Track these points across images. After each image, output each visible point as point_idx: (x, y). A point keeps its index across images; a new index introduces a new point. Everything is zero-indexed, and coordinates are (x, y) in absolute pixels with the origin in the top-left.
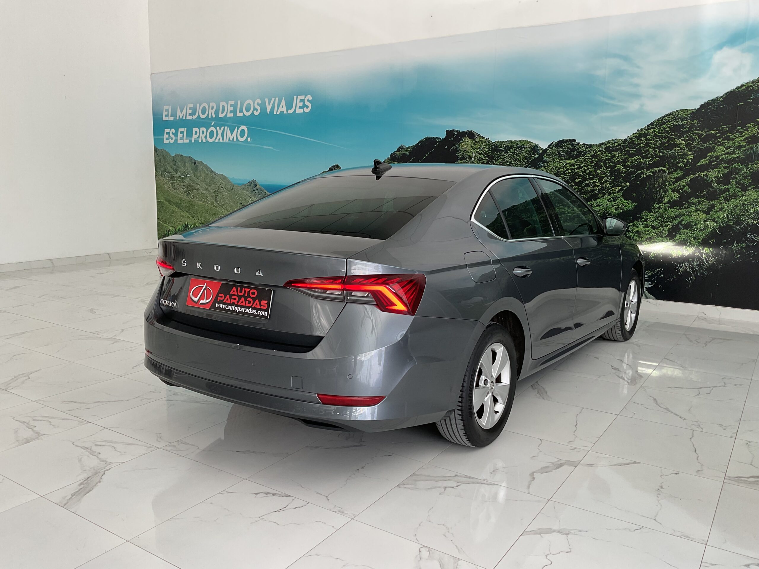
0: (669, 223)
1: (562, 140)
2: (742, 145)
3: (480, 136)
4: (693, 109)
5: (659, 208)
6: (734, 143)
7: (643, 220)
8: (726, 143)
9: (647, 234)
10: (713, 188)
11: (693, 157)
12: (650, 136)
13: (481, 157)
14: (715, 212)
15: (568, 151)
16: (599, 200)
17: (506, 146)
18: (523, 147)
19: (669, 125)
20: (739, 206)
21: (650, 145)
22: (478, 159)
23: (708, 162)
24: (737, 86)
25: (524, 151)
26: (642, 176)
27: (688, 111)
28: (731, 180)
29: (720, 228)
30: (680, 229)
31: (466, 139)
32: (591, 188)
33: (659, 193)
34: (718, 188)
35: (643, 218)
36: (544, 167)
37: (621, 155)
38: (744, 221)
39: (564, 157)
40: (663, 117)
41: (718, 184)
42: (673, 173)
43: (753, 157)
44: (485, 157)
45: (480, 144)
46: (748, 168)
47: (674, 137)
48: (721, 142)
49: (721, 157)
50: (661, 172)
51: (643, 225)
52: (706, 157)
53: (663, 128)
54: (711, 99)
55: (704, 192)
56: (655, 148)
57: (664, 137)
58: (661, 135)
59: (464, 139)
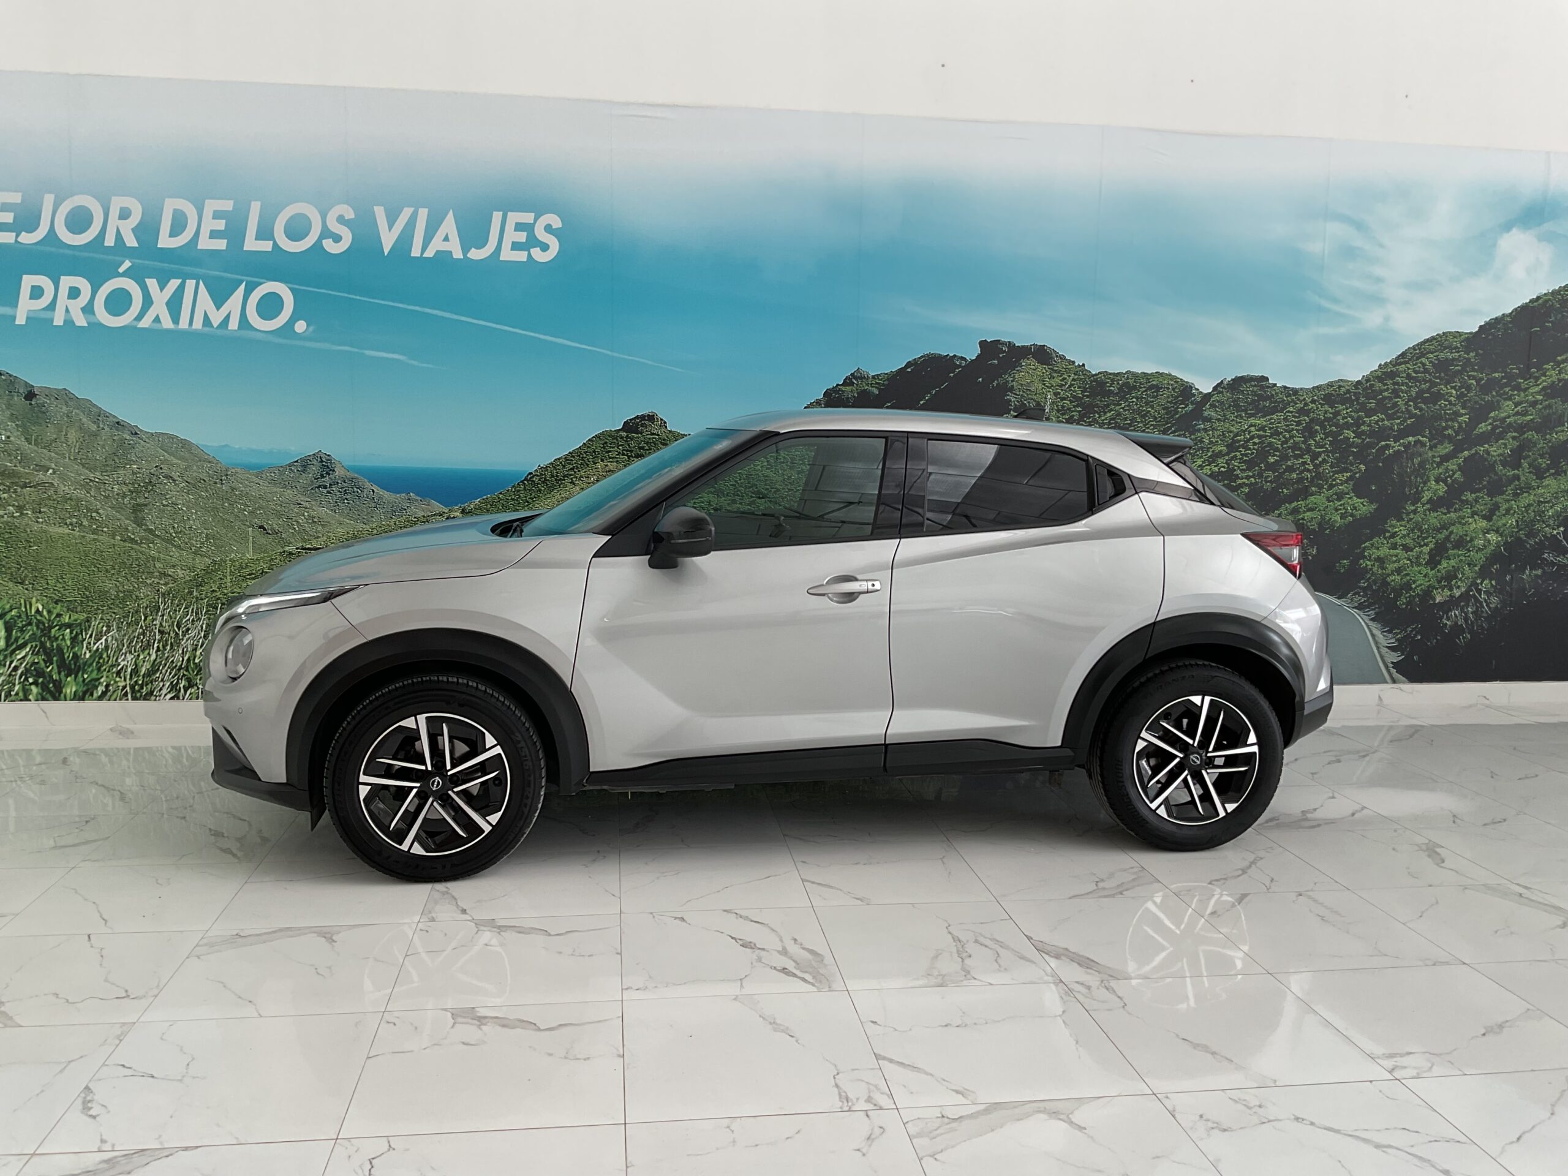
0: (1430, 539)
1: (1242, 377)
2: (1538, 401)
3: (1063, 358)
4: (1468, 332)
5: (1415, 512)
6: (1527, 395)
7: (1388, 535)
8: (1515, 395)
9: (1395, 561)
10: (1496, 474)
11: (1469, 418)
12: (1400, 377)
13: (1065, 406)
14: (1499, 516)
15: (1253, 401)
16: (1312, 498)
17: (1124, 384)
18: (1162, 388)
19: (1431, 358)
20: (1533, 505)
21: (1401, 394)
22: (1058, 411)
23: (1489, 428)
24: (1533, 297)
25: (1162, 395)
26: (1387, 452)
27: (1460, 336)
28: (1522, 461)
29: (1506, 543)
30: (1447, 550)
31: (1029, 363)
32: (1297, 474)
33: (1415, 484)
34: (1505, 475)
35: (1389, 532)
36: (1205, 430)
37: (1351, 412)
38: (1539, 531)
39: (1245, 411)
40: (1421, 343)
42: (1436, 447)
43: (1551, 422)
44: (1074, 406)
45: (1065, 376)
46: (1546, 439)
47: (1438, 381)
48: (1508, 393)
49: (1508, 420)
50: (1419, 445)
51: (1389, 545)
52: (1488, 419)
53: (1421, 363)
54: (1494, 317)
55: (1484, 481)
56: (1409, 400)
58: (1419, 377)
59: (1024, 364)
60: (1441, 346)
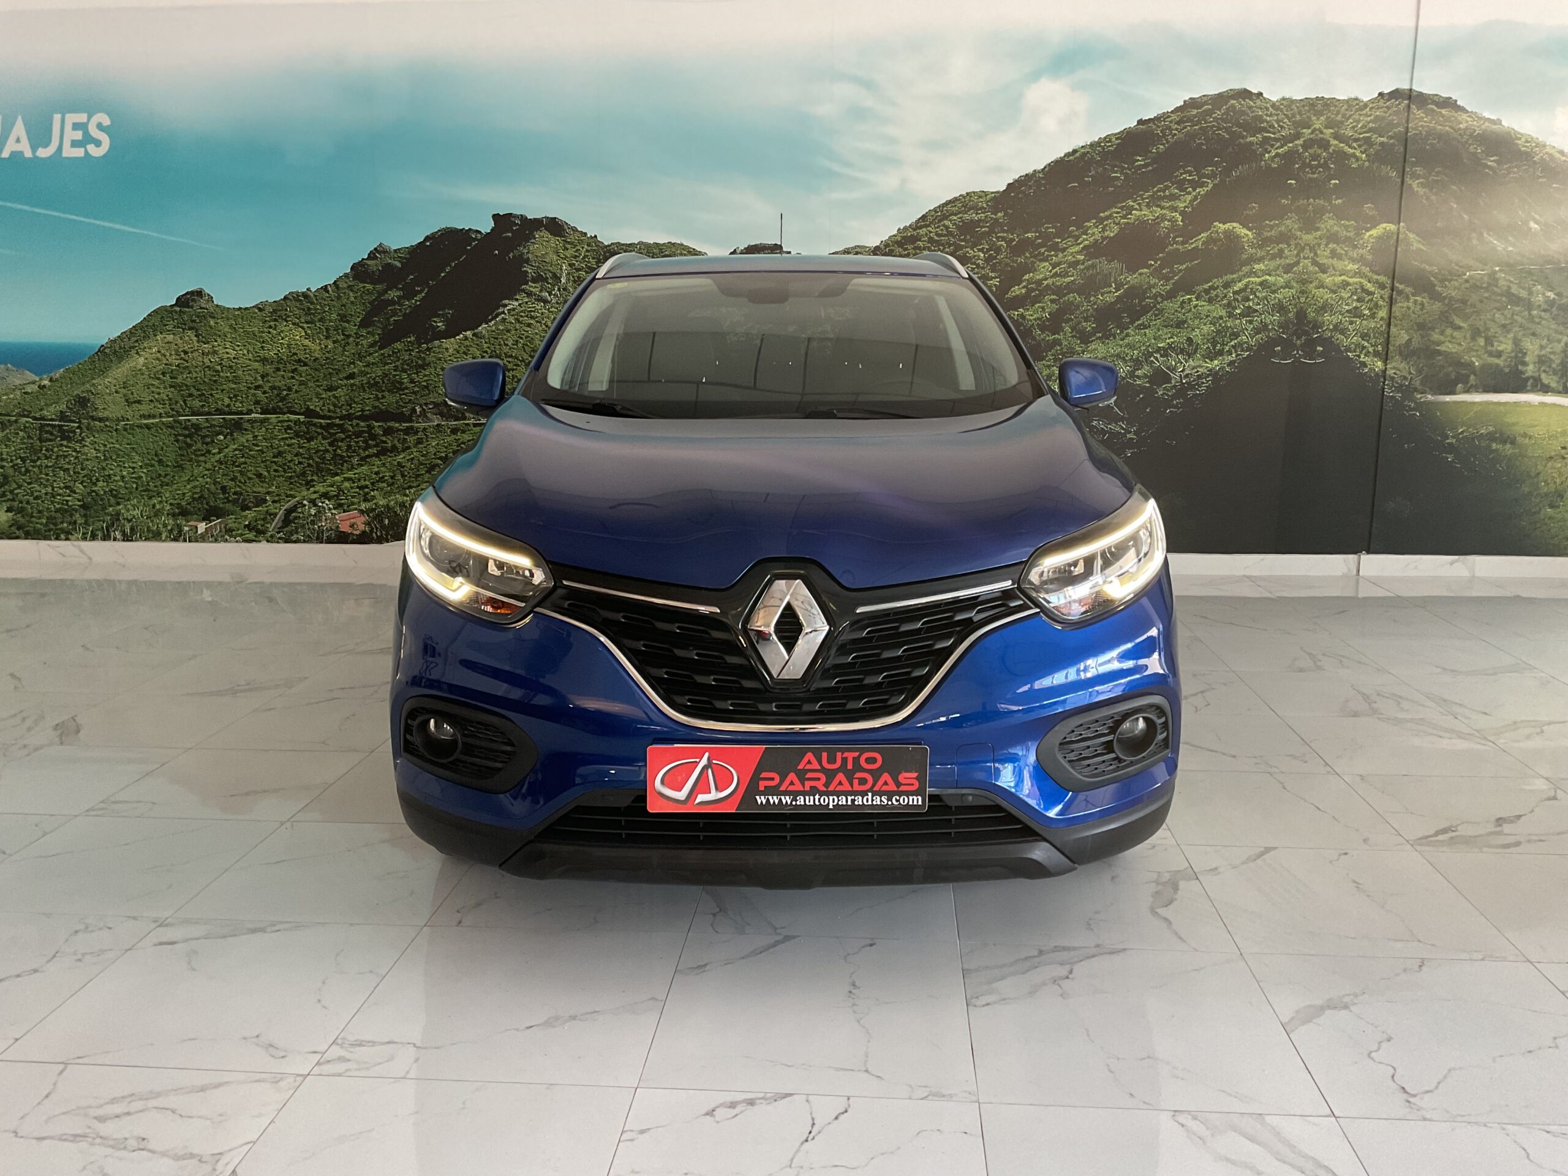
1: (755, 245)
2: (1079, 261)
3: (575, 230)
4: (995, 191)
6: (1066, 256)
8: (1052, 256)
12: (920, 240)
13: (580, 277)
19: (954, 220)
22: (574, 281)
23: (1023, 291)
24: (1067, 151)
27: (986, 195)
31: (542, 235)
34: (1043, 339)
40: (943, 204)
41: (1043, 332)
43: (1096, 283)
45: (578, 248)
46: (1090, 301)
47: (963, 243)
48: (1044, 253)
49: (1045, 283)
52: (1022, 282)
53: (944, 225)
54: (1024, 174)
57: (947, 243)
58: (941, 240)
59: (537, 236)
60: (965, 207)
